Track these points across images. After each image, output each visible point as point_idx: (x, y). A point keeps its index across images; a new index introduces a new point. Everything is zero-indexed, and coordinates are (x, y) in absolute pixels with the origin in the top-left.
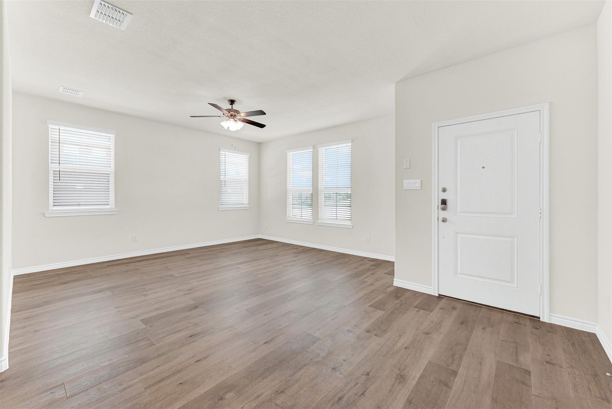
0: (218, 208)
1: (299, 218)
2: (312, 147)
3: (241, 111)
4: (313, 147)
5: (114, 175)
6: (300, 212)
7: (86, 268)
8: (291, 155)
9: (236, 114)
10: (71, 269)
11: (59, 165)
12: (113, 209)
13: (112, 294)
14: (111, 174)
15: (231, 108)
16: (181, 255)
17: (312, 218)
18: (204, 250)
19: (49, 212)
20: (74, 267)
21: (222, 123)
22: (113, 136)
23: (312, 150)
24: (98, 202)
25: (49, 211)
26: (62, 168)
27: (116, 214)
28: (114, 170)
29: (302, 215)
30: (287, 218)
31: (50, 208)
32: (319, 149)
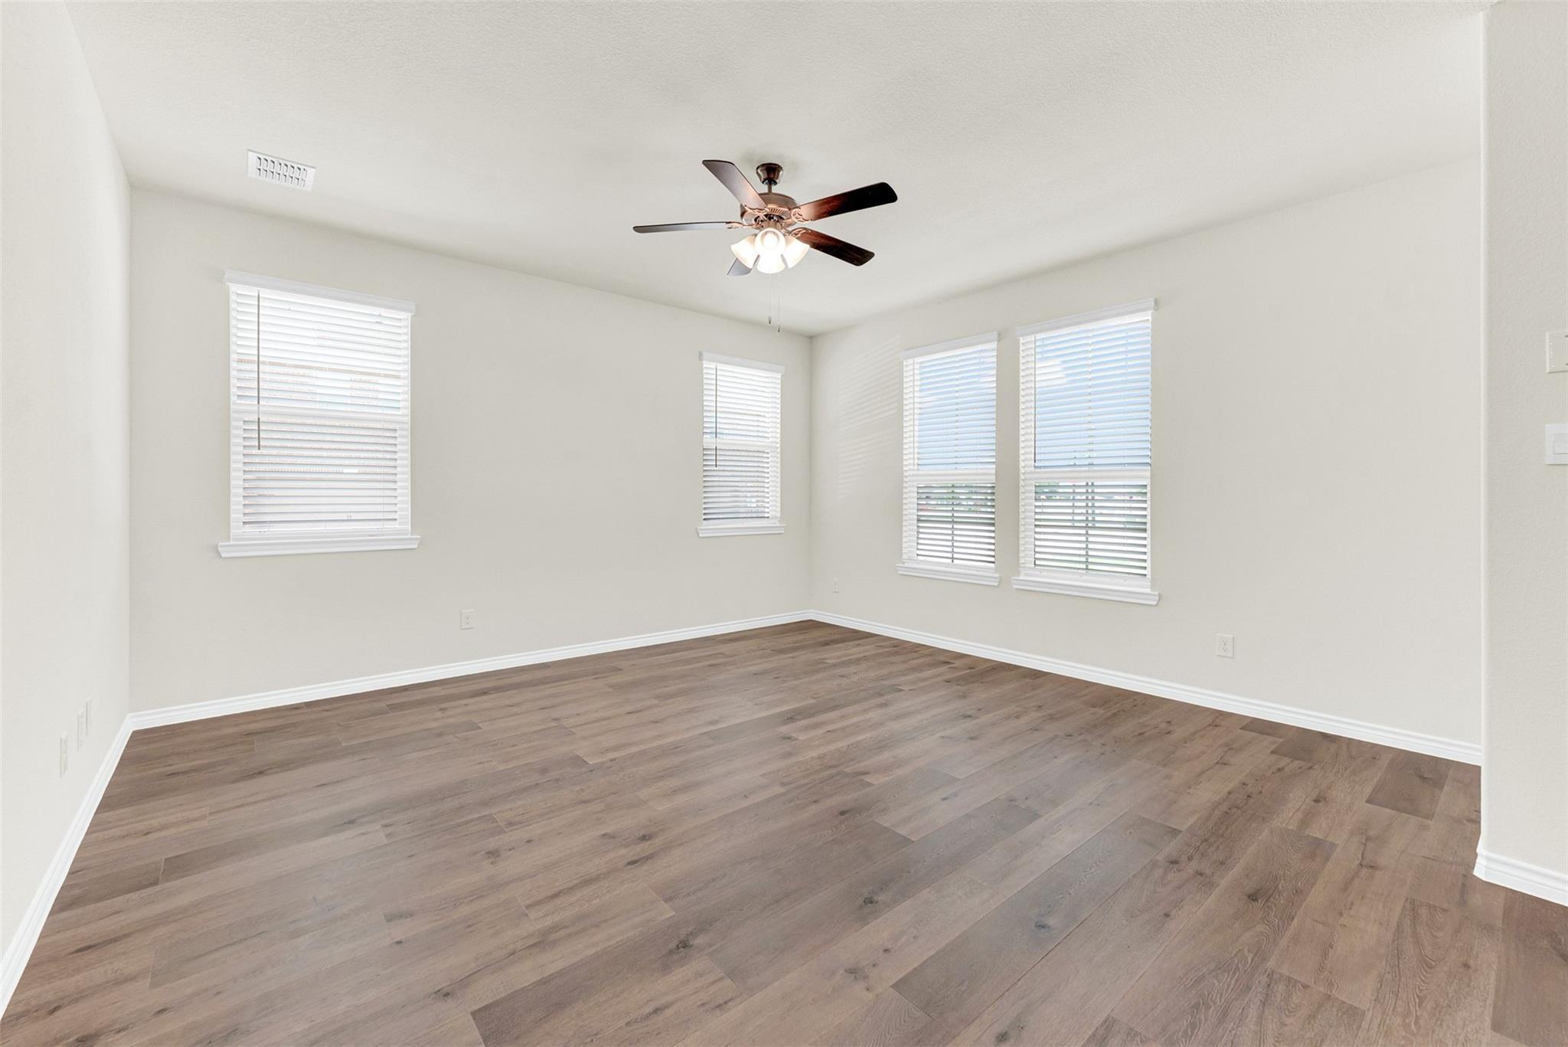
0: (696, 529)
1: (946, 565)
2: (995, 335)
3: (798, 201)
4: (999, 335)
5: (408, 433)
6: (950, 543)
7: (328, 713)
8: (914, 368)
9: (787, 210)
10: (288, 713)
11: (259, 403)
12: (407, 534)
13: (385, 841)
14: (402, 429)
15: (766, 191)
16: (595, 674)
17: (993, 565)
18: (662, 659)
19: (232, 543)
20: (295, 707)
21: (735, 248)
22: (406, 316)
23: (994, 345)
24: (366, 514)
25: (229, 540)
26: (265, 413)
27: (414, 549)
28: (408, 419)
29: (955, 556)
30: (904, 563)
31: (234, 532)
32: (1022, 340)
